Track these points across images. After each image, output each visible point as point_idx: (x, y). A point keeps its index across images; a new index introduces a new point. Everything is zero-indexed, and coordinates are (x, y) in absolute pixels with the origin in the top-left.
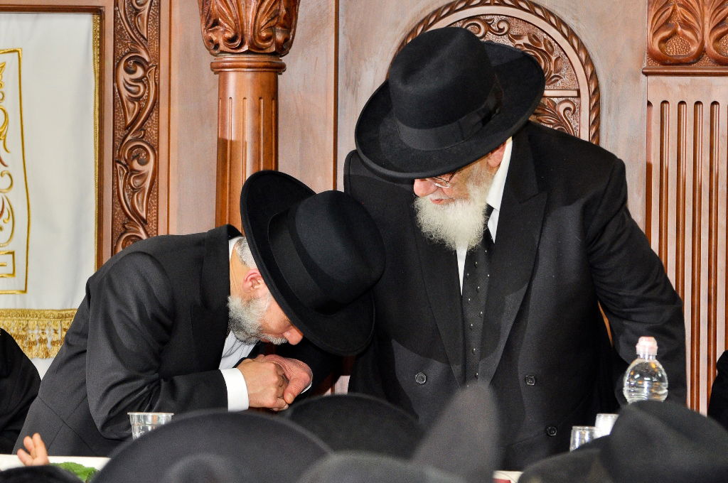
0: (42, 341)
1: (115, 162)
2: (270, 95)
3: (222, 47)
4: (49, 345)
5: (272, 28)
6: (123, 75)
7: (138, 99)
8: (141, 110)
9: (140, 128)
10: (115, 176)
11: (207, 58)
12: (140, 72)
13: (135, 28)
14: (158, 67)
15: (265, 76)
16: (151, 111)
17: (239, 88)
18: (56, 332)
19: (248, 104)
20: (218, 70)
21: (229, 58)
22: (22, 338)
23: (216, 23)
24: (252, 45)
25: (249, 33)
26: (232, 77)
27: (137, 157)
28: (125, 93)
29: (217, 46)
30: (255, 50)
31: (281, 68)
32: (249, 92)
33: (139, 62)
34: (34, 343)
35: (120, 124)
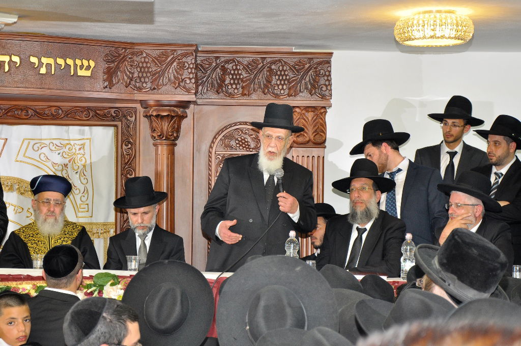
0: (97, 233)
1: (122, 175)
2: (172, 153)
3: (156, 138)
4: (99, 234)
5: (173, 132)
6: (124, 147)
7: (129, 155)
8: (130, 158)
9: (130, 164)
10: (122, 179)
11: (152, 142)
12: (130, 146)
13: (128, 131)
14: (136, 144)
15: (171, 147)
16: (133, 158)
17: (162, 151)
18: (102, 230)
19: (165, 156)
20: (155, 145)
21: (159, 141)
22: (91, 232)
23: (155, 130)
24: (166, 137)
25: (165, 133)
26: (160, 148)
27: (129, 173)
28: (125, 153)
29: (155, 138)
30: (167, 139)
31: (176, 145)
32: (165, 153)
33: (129, 142)
34: (95, 233)
35: (123, 162)
